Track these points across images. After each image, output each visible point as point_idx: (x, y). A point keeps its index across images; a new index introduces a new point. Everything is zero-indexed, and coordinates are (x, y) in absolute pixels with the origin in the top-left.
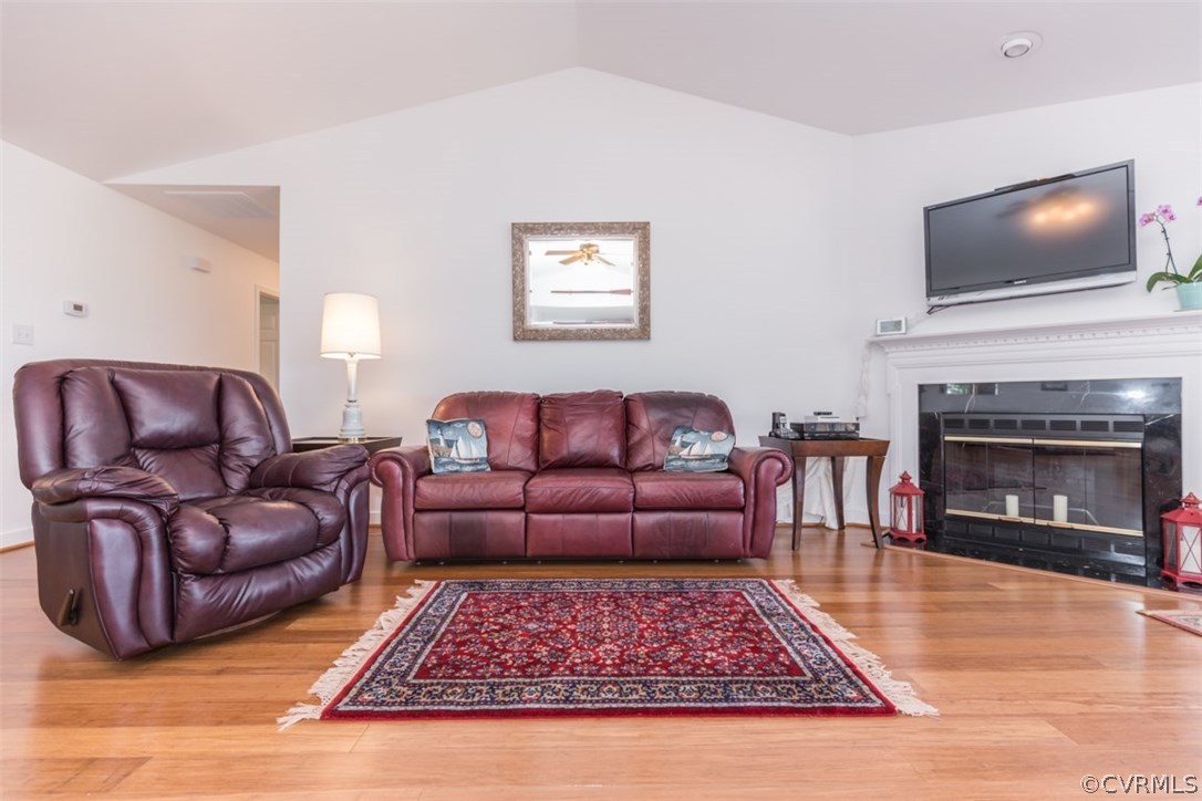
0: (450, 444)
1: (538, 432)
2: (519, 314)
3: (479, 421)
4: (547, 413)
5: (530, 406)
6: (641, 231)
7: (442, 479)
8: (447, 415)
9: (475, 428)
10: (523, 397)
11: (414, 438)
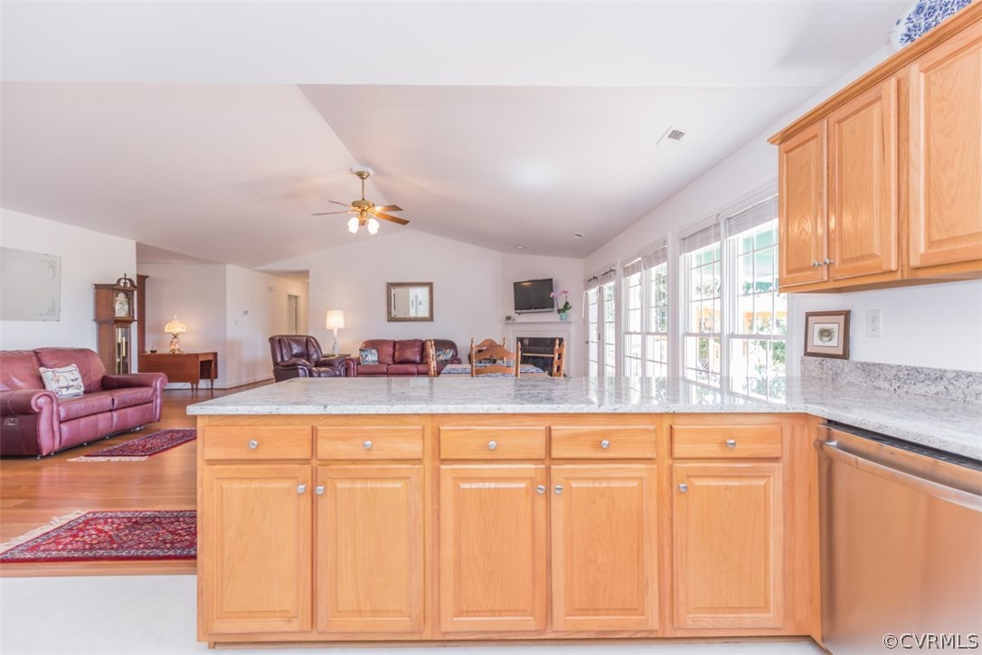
0: (366, 356)
1: (394, 353)
2: (389, 313)
3: (376, 349)
4: (397, 346)
5: (392, 344)
6: (430, 285)
7: (364, 366)
8: (366, 347)
9: (374, 351)
10: (390, 341)
11: (355, 354)
